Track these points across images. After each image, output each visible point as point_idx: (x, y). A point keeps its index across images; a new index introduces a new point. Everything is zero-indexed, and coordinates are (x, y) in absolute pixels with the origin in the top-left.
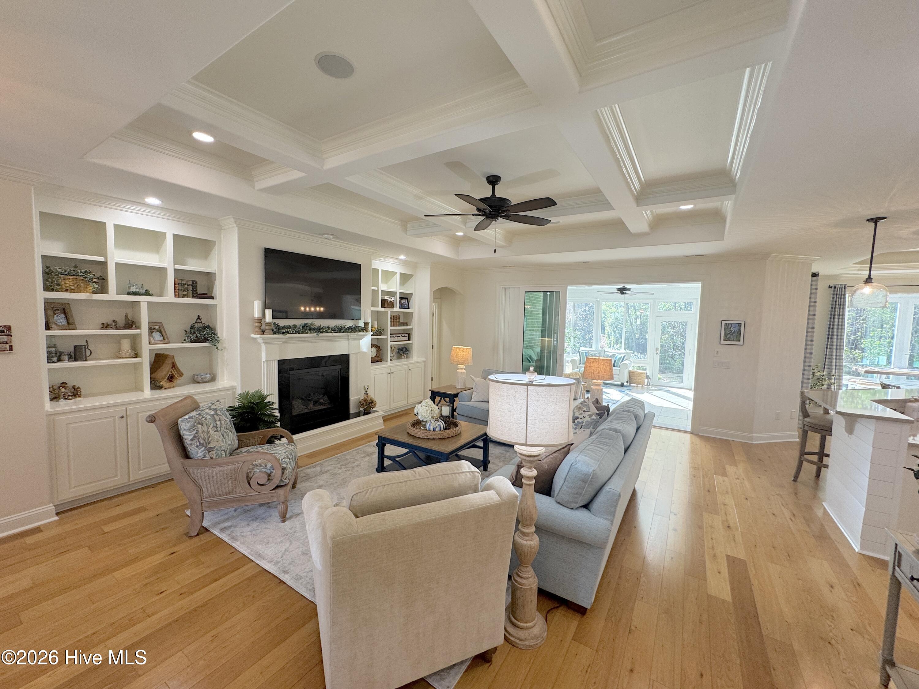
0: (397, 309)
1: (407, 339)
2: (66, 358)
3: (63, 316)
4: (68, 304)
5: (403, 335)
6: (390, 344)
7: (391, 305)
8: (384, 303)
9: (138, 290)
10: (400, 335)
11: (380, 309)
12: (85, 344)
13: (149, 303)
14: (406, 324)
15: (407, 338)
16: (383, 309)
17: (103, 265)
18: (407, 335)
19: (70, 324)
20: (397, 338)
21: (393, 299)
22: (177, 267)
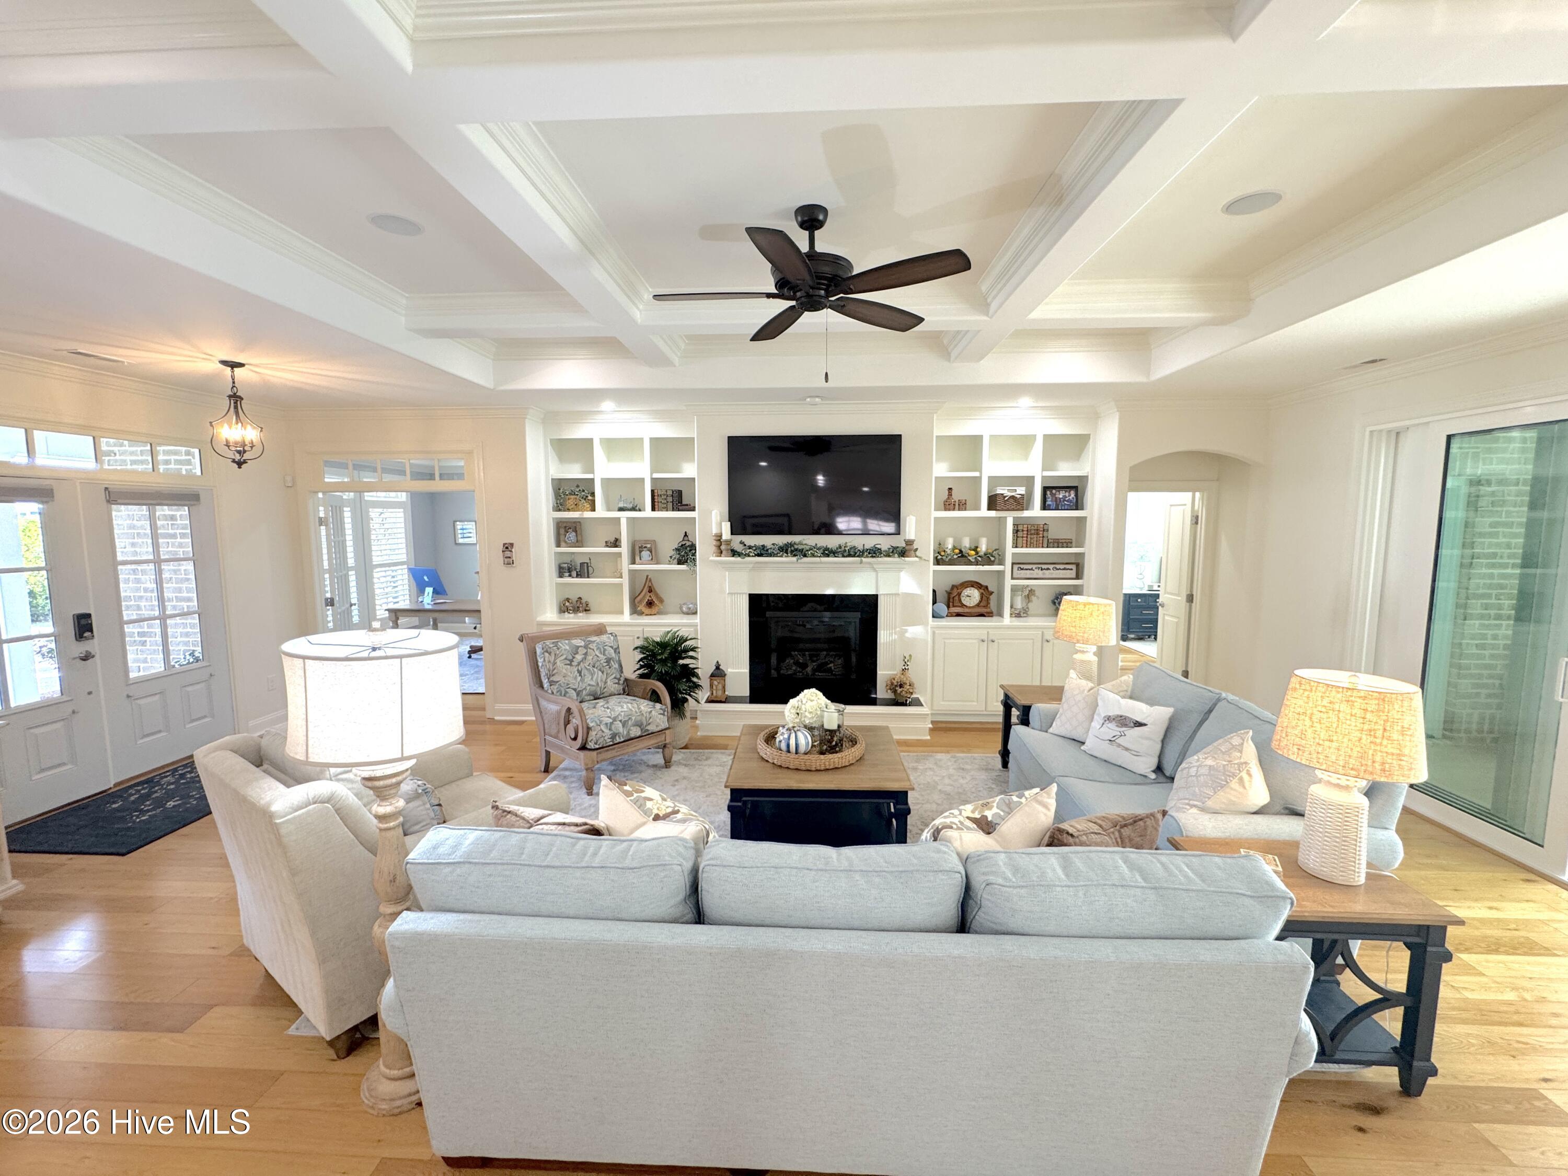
0: (1035, 512)
1: (1074, 576)
2: (574, 573)
3: (574, 534)
4: (579, 522)
5: (1058, 566)
6: (1009, 583)
7: (1019, 503)
8: (994, 502)
9: (625, 505)
10: (1051, 567)
11: (984, 512)
12: (588, 561)
13: (628, 518)
14: (1068, 544)
15: (1073, 574)
16: (993, 514)
17: (592, 480)
18: (1074, 567)
19: (579, 543)
20: (1040, 572)
21: (1018, 492)
22: (656, 476)
